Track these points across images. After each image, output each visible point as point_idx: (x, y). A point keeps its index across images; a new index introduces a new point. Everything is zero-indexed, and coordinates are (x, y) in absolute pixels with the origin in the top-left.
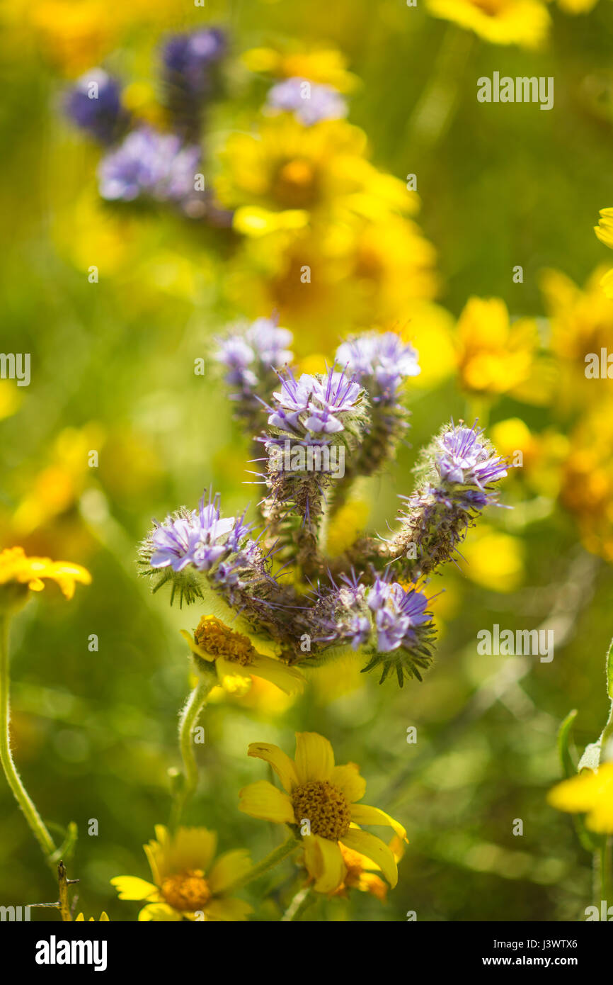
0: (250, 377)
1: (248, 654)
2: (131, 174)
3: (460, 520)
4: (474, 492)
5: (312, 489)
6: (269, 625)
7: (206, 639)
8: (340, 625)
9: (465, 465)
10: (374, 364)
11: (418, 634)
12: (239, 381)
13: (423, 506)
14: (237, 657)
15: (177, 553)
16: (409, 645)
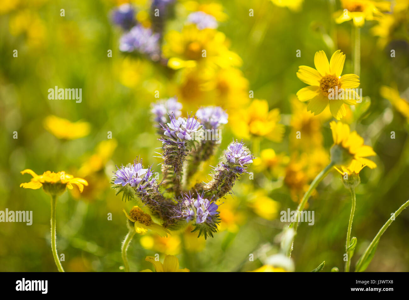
0: (164, 119)
1: (149, 221)
2: (132, 42)
3: (233, 177)
4: (239, 167)
5: (179, 161)
6: (158, 211)
7: (133, 214)
8: (183, 213)
9: (236, 156)
10: (210, 118)
11: (212, 219)
12: (159, 120)
13: (219, 171)
14: (144, 222)
15: (125, 180)
16: (209, 223)
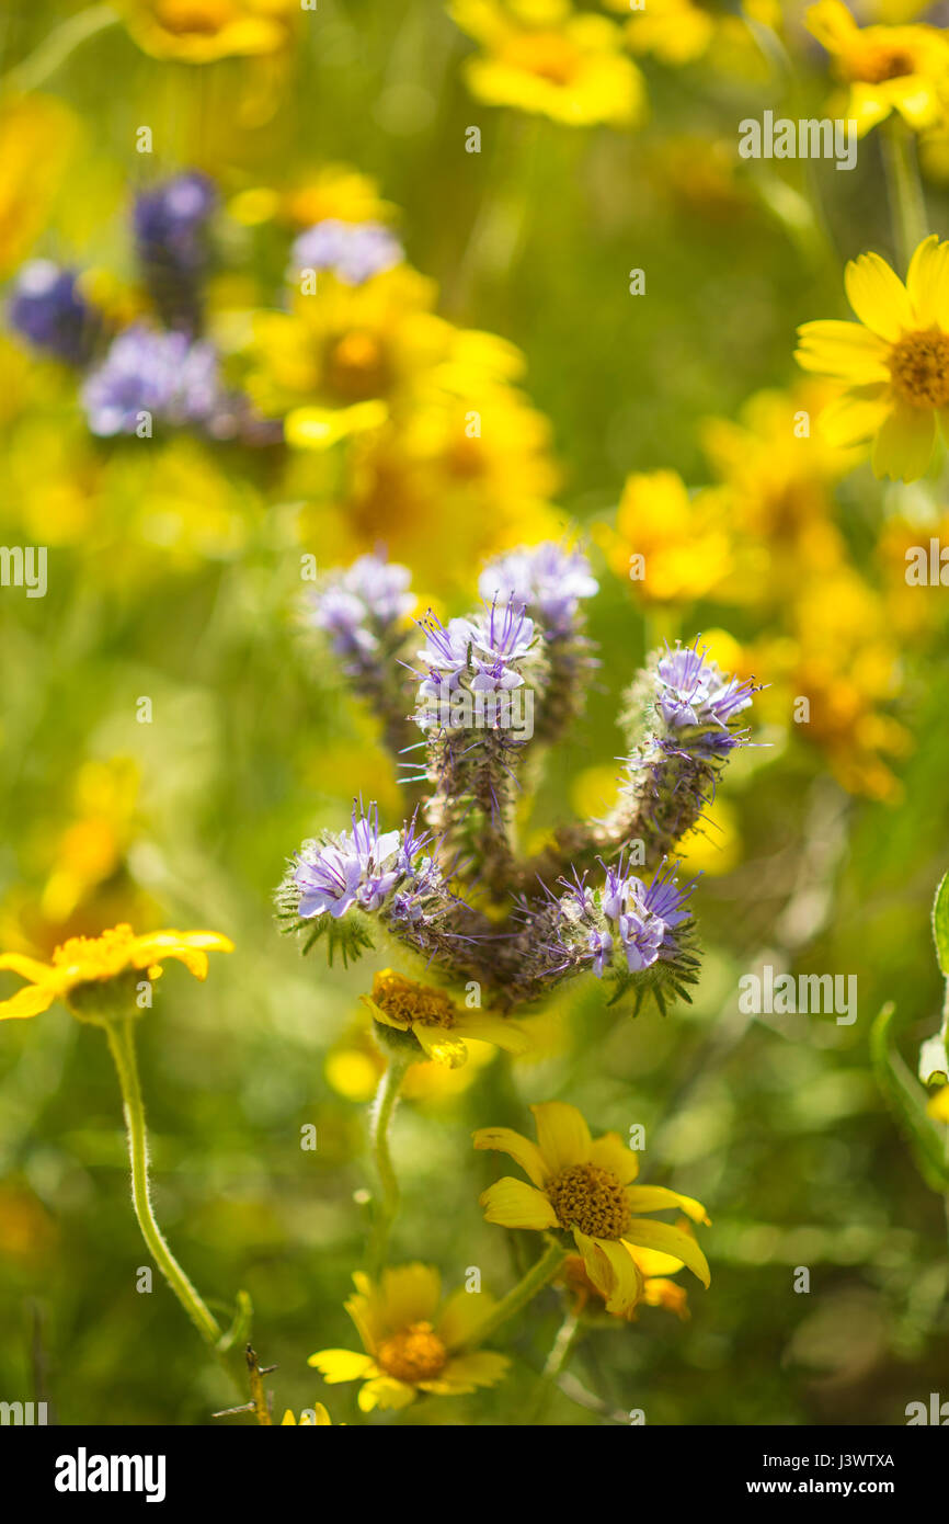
0: (366, 639)
1: (450, 1011)
3: (701, 776)
4: (714, 734)
5: (494, 772)
6: (468, 968)
7: (390, 1002)
8: (571, 948)
9: (695, 701)
10: (534, 589)
11: (677, 939)
12: (353, 649)
13: (648, 766)
14: (437, 1018)
16: (669, 956)
